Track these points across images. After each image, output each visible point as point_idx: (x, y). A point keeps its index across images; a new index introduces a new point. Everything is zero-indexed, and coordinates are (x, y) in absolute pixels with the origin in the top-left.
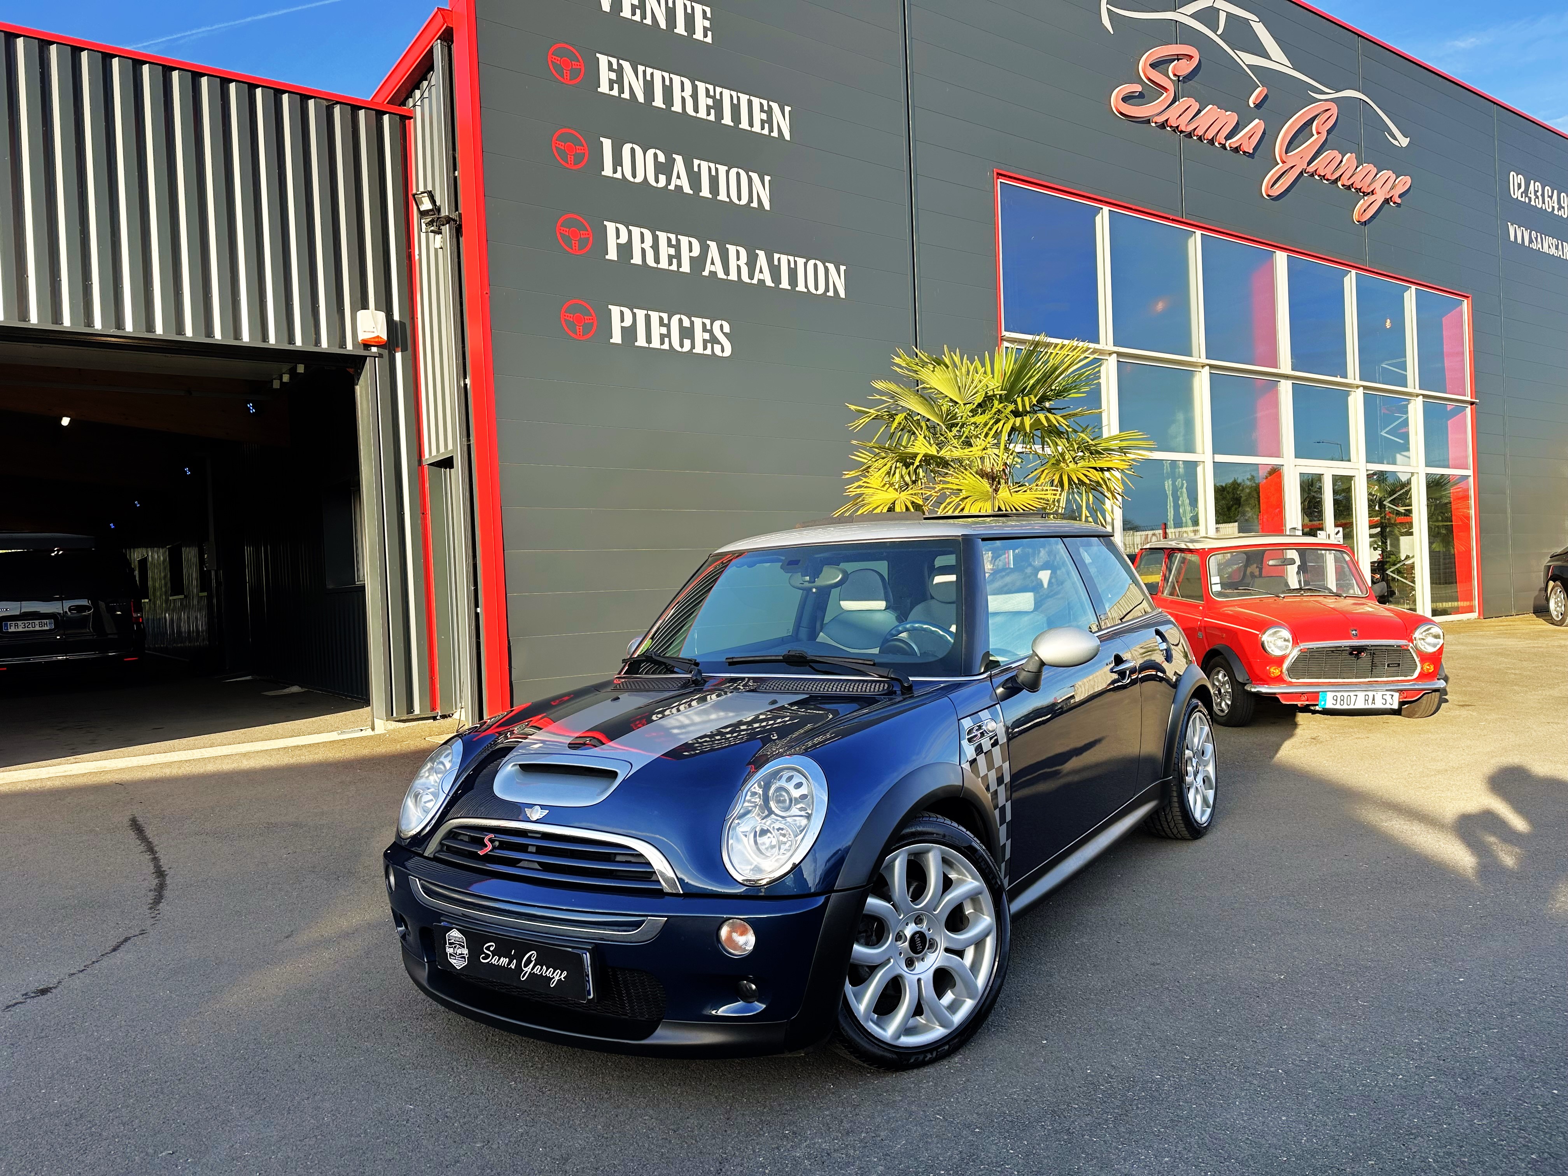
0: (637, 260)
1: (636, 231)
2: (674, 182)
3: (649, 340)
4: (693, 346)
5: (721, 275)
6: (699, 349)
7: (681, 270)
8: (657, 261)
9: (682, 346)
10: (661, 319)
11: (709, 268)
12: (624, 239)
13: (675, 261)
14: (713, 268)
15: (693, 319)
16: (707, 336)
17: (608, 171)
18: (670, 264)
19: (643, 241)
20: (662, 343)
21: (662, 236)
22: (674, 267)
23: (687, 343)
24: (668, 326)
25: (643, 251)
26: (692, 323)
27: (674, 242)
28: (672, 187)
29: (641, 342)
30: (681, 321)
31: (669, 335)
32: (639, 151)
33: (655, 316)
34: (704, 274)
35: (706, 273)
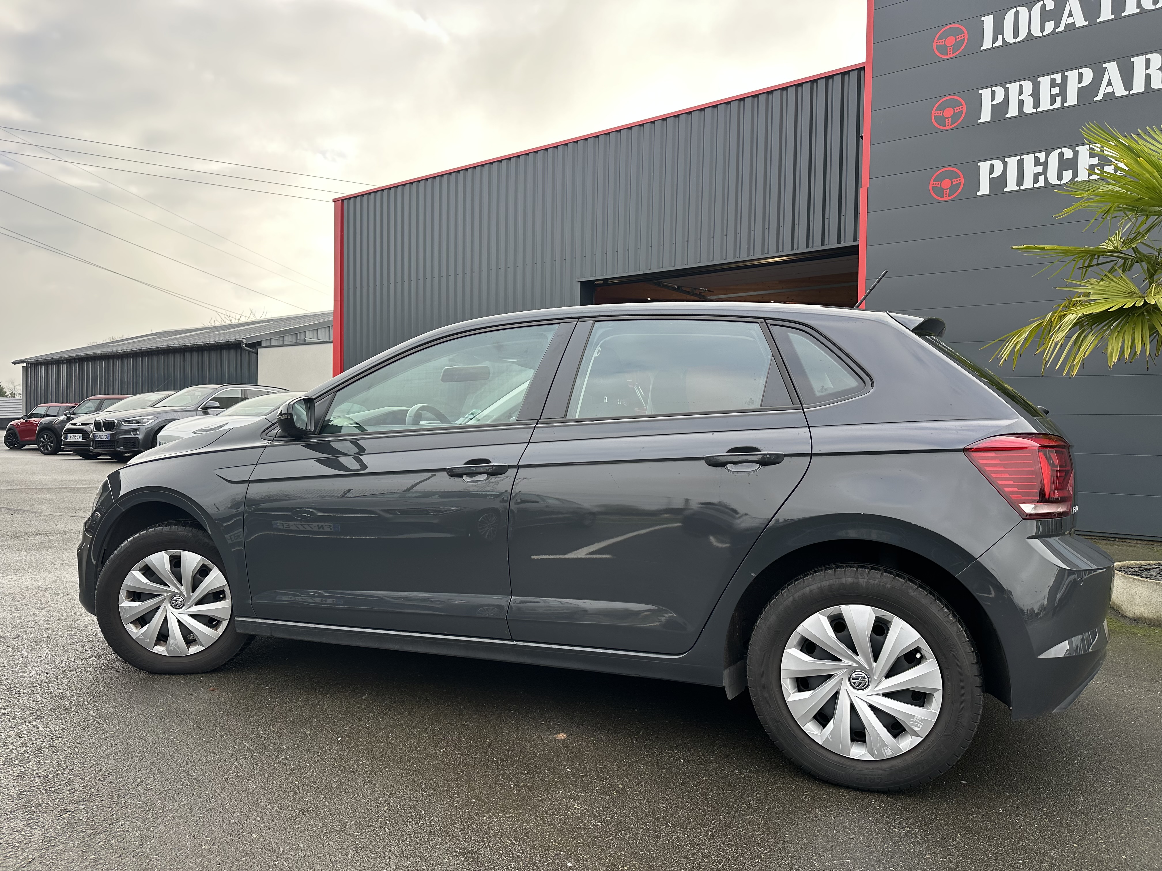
0: (1013, 111)
1: (1013, 88)
2: (1065, 20)
3: (1020, 181)
4: (1075, 175)
5: (1120, 91)
6: (1083, 175)
7: (1065, 105)
8: (1036, 105)
9: (1060, 178)
10: (1037, 159)
11: (1104, 89)
12: (999, 98)
13: (1058, 99)
14: (1109, 89)
15: (1077, 148)
16: (1095, 161)
17: (988, 43)
18: (1053, 102)
19: (1021, 93)
20: (1036, 180)
21: (1045, 81)
22: (1058, 105)
23: (1068, 175)
24: (1045, 165)
25: (1021, 103)
26: (1076, 154)
27: (1059, 81)
28: (1061, 28)
29: (1011, 185)
30: (1061, 154)
31: (1045, 173)
32: (1023, 11)
33: (1029, 159)
34: (1095, 99)
35: (1100, 97)
